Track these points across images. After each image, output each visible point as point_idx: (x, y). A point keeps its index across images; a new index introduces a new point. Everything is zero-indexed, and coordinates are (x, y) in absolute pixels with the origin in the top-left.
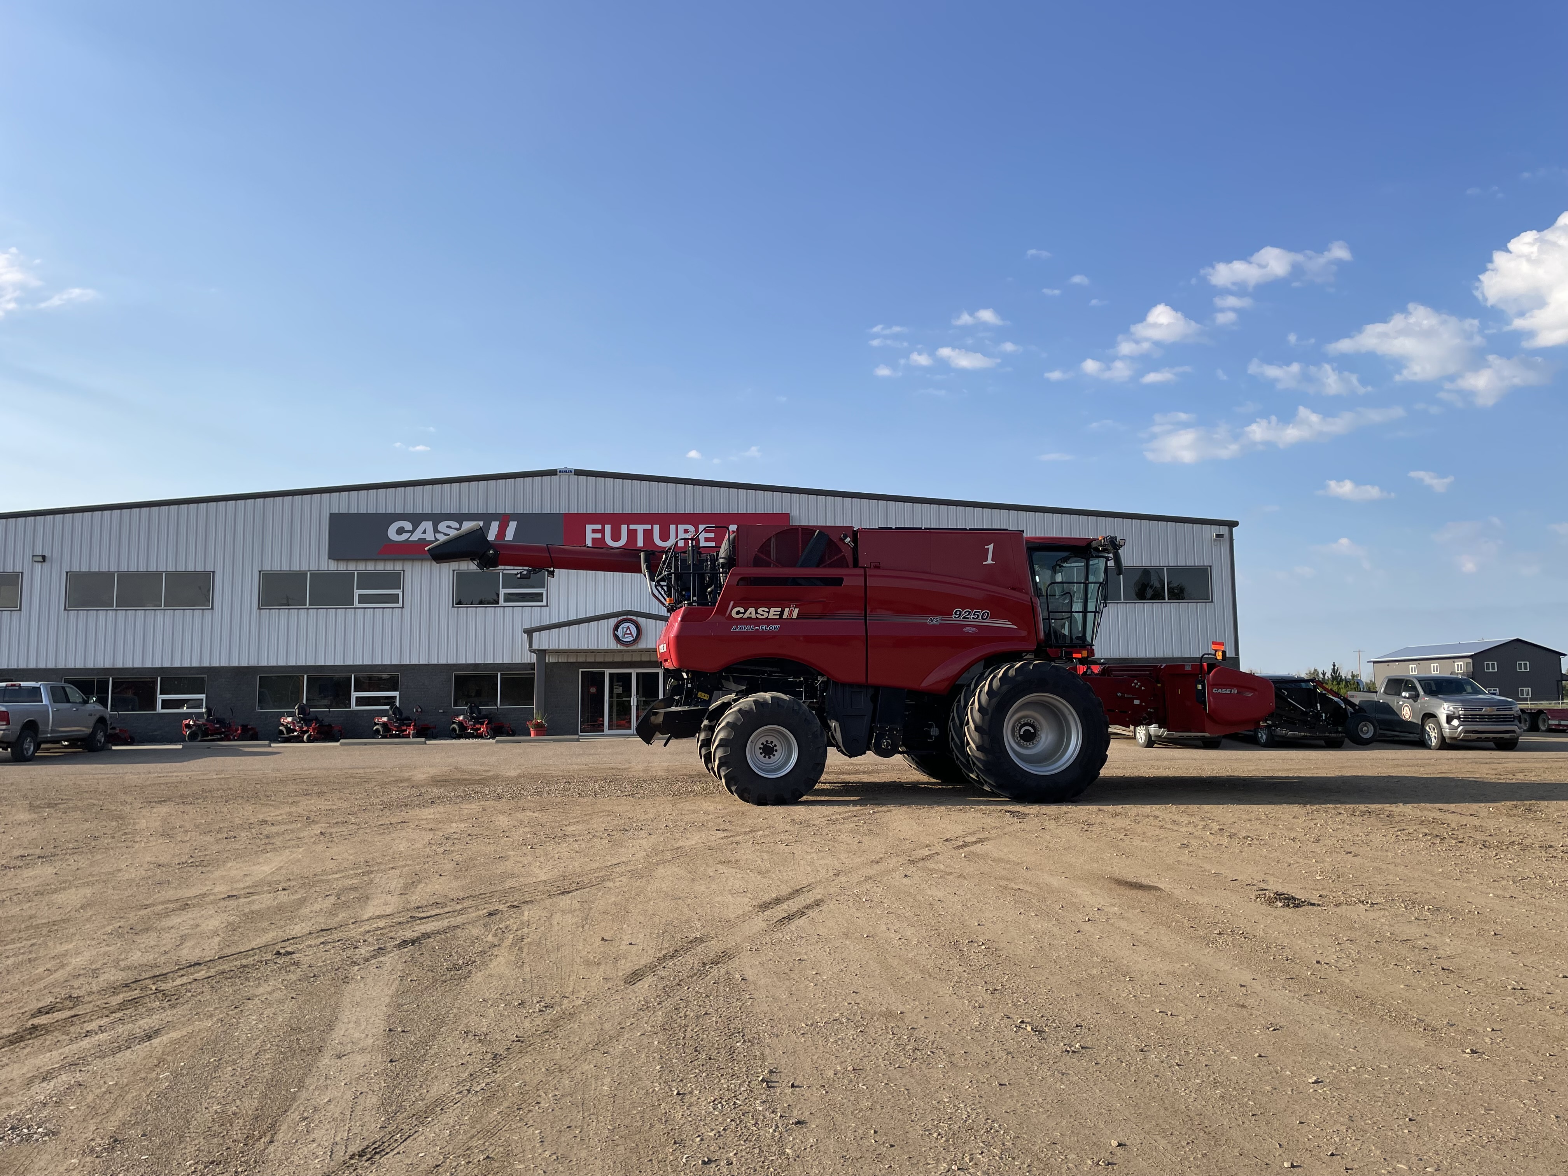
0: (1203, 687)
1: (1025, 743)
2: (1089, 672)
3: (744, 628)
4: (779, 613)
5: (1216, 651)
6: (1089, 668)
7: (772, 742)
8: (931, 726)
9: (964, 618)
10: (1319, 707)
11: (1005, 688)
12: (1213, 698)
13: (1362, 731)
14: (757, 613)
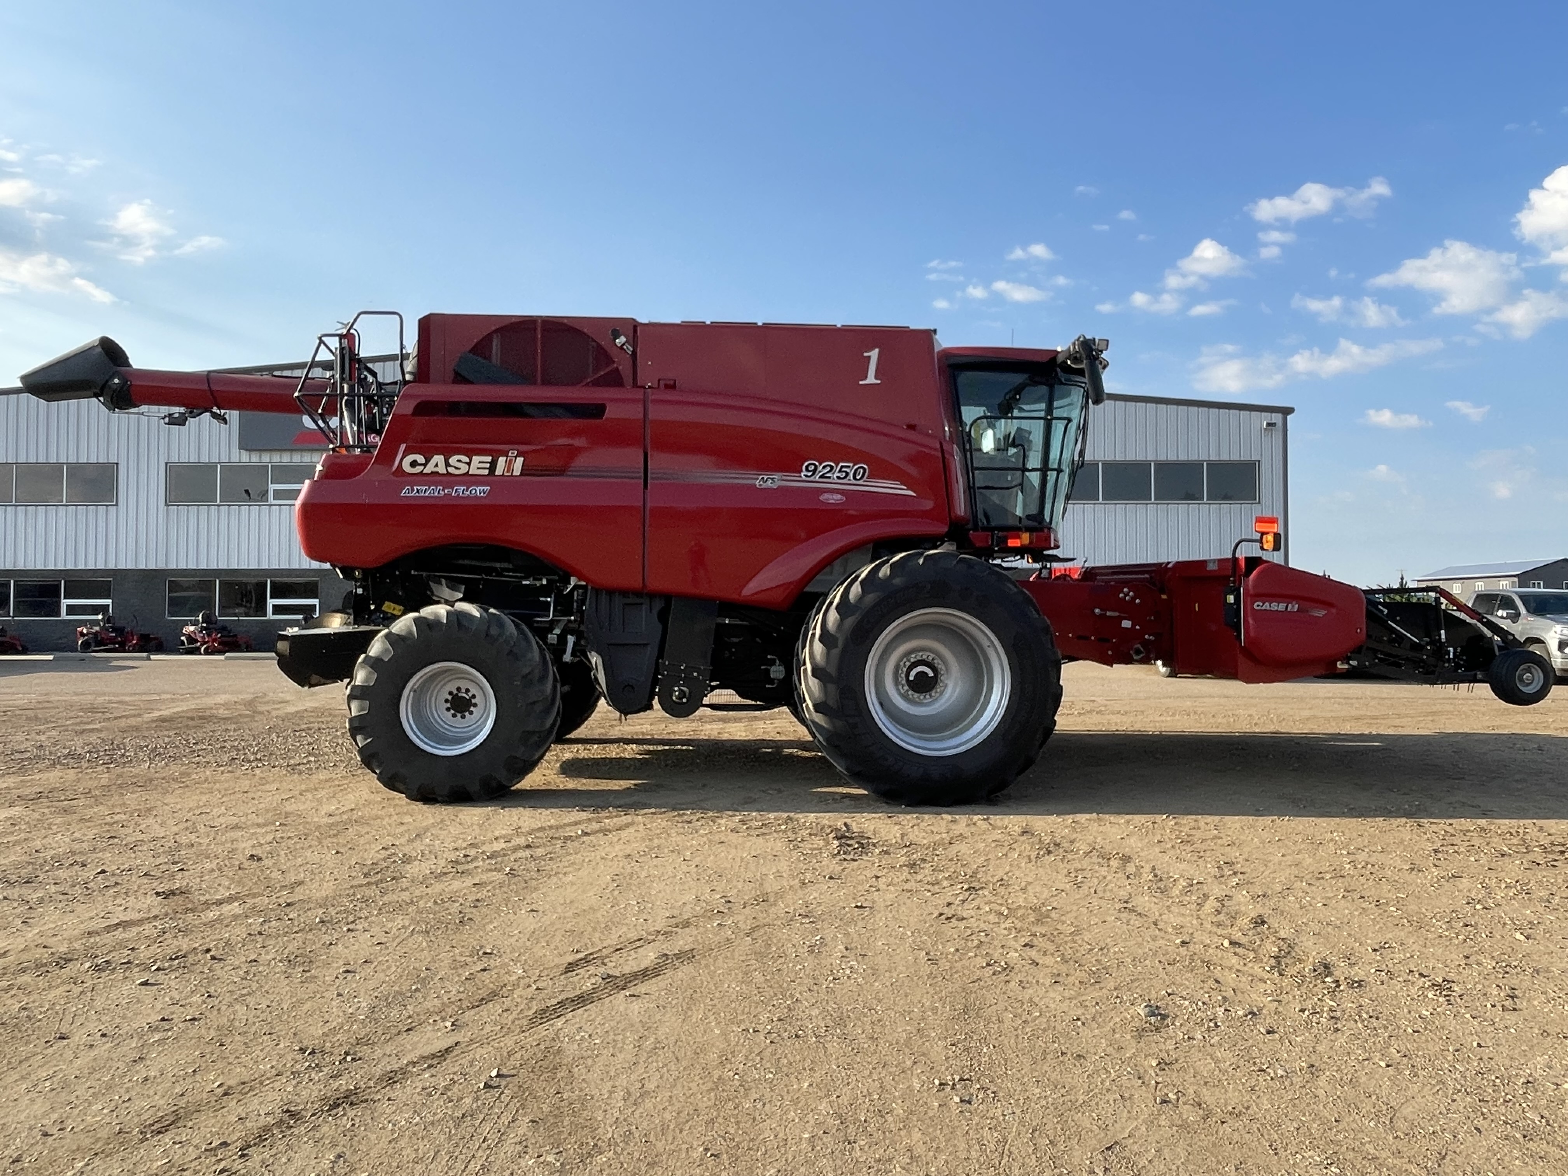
0: (1237, 599)
1: (916, 695)
2: (1045, 573)
3: (424, 491)
4: (488, 465)
5: (1263, 534)
6: (1045, 567)
7: (467, 690)
8: (773, 663)
9: (822, 476)
10: (1443, 637)
11: (871, 598)
12: (1254, 619)
13: (1521, 680)
14: (447, 464)
